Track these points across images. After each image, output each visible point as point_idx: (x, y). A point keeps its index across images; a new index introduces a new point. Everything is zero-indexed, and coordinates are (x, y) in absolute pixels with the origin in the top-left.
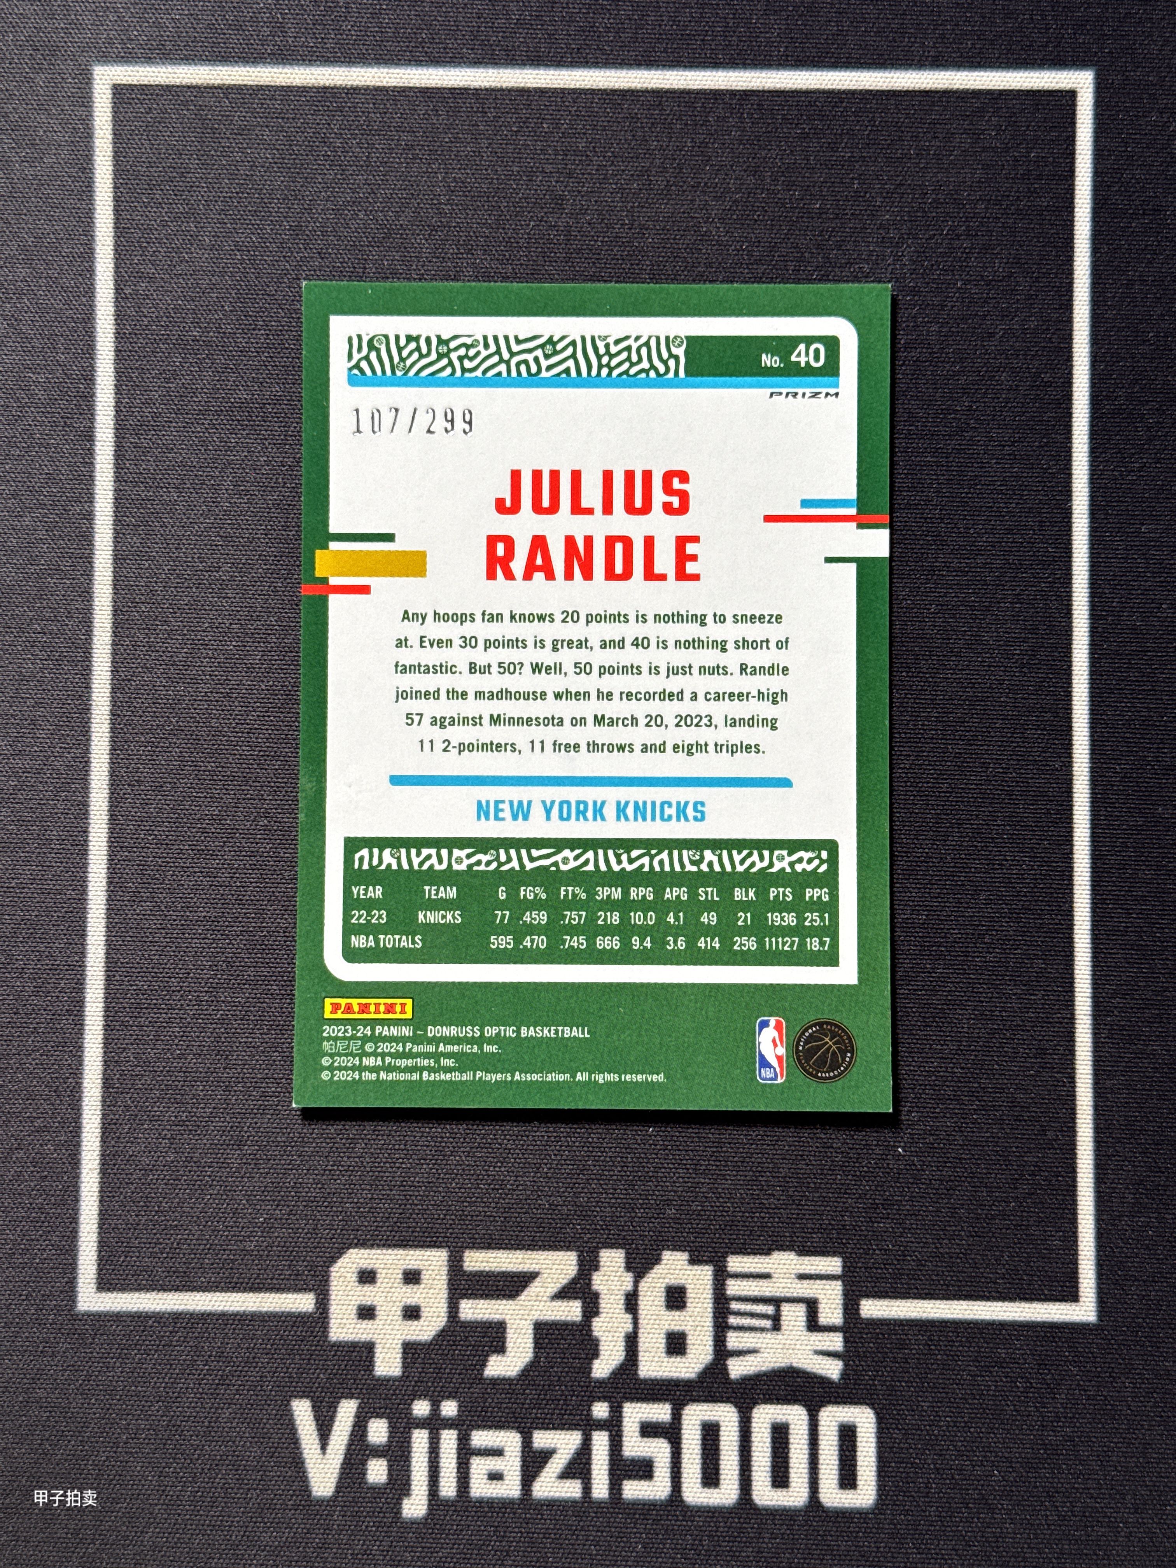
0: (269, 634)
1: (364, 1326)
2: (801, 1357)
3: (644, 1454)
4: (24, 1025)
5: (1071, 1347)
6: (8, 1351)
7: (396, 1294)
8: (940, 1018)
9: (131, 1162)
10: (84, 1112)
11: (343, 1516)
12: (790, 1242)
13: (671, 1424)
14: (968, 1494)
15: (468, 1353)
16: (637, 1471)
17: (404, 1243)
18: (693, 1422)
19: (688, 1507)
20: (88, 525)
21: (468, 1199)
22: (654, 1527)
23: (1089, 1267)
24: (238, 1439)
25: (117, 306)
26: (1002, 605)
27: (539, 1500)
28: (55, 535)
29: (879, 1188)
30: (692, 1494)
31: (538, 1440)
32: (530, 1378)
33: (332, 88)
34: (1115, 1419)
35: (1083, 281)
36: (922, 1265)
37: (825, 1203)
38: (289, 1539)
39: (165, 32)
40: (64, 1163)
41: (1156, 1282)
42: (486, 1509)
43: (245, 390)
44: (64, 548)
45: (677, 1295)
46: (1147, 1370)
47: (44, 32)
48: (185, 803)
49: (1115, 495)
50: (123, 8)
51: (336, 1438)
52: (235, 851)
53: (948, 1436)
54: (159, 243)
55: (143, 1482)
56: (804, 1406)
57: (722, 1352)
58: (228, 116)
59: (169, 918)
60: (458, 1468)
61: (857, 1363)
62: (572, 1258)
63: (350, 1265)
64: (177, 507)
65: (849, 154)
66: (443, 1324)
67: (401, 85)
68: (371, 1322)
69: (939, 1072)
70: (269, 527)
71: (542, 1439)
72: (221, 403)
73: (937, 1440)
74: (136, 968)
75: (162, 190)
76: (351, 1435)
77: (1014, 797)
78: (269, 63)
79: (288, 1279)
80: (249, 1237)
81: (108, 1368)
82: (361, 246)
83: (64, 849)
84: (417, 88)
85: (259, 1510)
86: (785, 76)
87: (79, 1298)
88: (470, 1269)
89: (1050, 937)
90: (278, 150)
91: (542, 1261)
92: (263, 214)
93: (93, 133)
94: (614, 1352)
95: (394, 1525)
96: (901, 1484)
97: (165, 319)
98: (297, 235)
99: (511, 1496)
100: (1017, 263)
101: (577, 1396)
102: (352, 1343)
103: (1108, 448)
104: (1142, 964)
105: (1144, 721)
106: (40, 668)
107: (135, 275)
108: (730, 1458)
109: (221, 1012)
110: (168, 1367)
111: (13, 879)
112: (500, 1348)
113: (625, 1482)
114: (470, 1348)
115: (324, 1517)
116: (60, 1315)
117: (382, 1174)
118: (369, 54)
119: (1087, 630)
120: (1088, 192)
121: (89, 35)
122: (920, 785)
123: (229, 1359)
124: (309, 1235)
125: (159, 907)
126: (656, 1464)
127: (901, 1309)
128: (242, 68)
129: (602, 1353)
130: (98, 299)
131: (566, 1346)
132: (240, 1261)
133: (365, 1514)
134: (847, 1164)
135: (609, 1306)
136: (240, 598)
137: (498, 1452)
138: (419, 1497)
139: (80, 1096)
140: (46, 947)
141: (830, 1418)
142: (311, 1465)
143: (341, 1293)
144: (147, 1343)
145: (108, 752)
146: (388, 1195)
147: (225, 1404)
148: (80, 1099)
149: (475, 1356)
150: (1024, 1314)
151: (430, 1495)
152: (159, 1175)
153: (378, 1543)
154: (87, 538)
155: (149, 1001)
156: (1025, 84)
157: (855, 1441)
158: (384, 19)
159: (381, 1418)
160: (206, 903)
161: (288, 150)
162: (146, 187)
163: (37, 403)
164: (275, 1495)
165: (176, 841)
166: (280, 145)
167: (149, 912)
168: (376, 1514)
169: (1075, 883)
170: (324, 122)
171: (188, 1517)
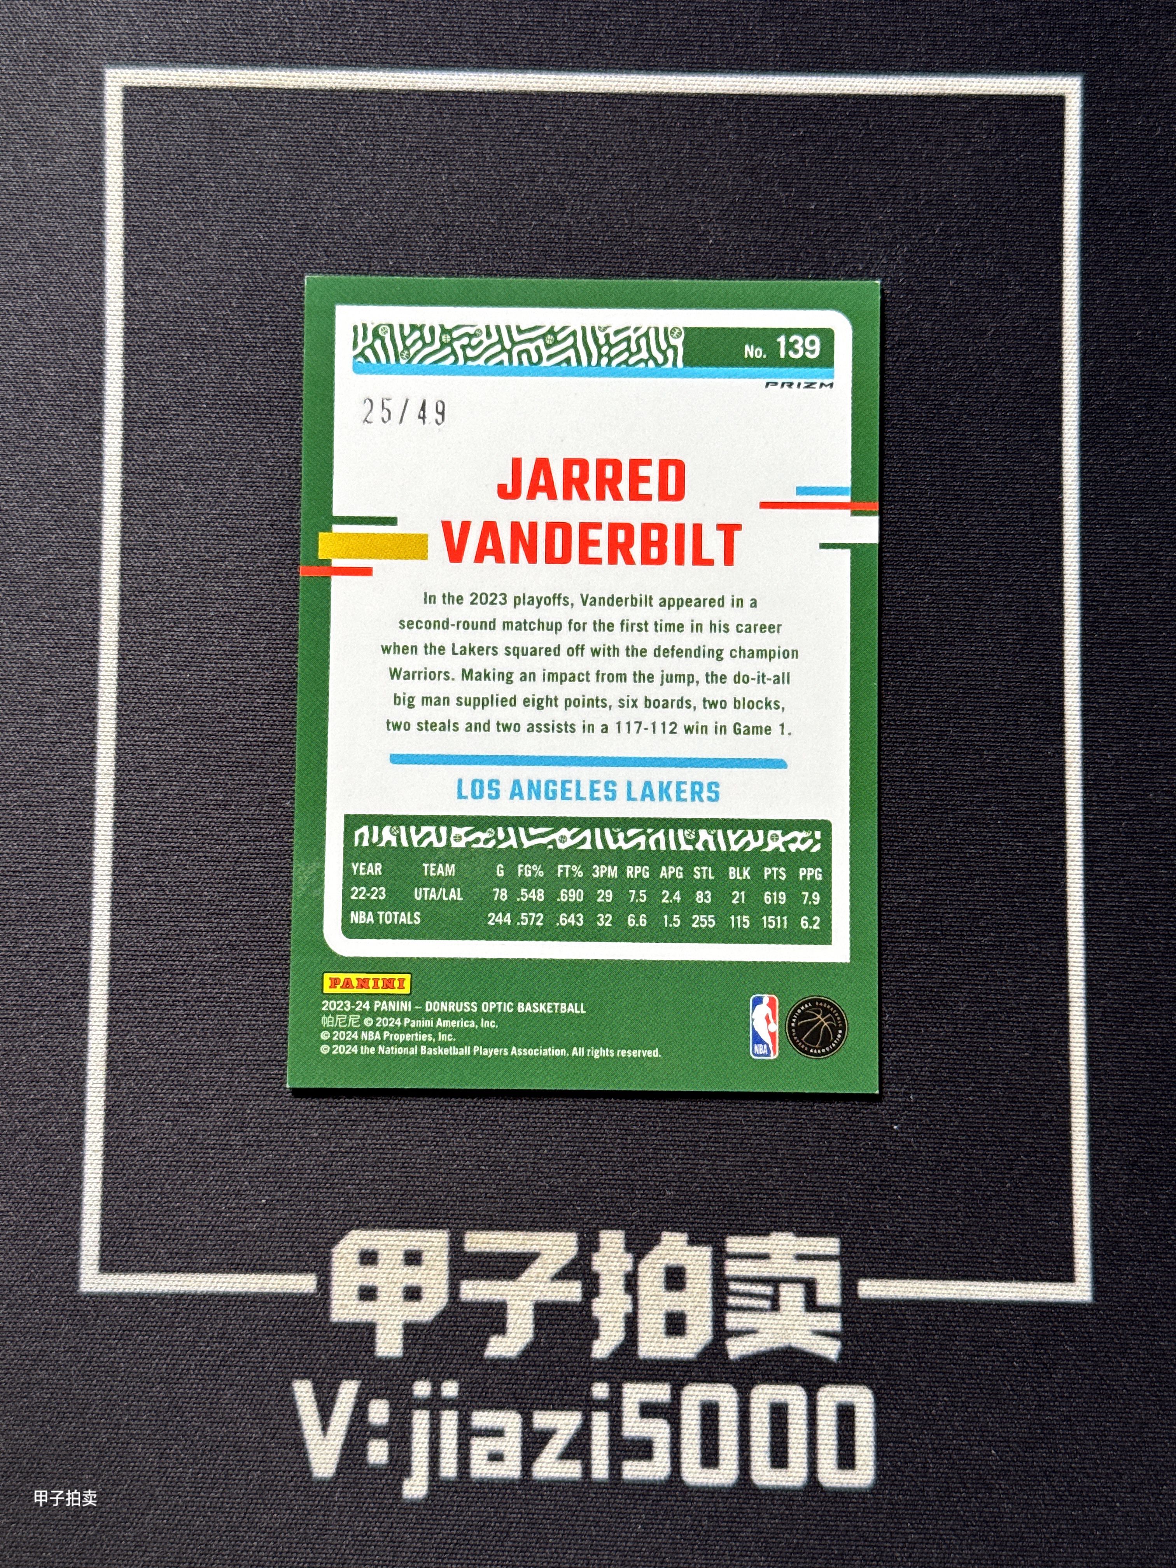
0: (274, 623)
1: (365, 1307)
2: (799, 1337)
3: (644, 1435)
4: (29, 1008)
5: (1067, 1327)
6: (10, 1332)
7: (397, 1275)
8: (936, 1001)
9: (134, 1144)
10: (88, 1094)
11: (344, 1497)
12: (788, 1222)
13: (671, 1404)
14: (965, 1474)
15: (469, 1333)
16: (637, 1452)
17: (404, 1225)
18: (692, 1402)
19: (688, 1487)
20: (96, 516)
21: (469, 1181)
22: (654, 1507)
23: (1084, 1247)
24: (240, 1420)
25: (126, 302)
26: (995, 595)
27: (540, 1481)
28: (63, 526)
29: (877, 1170)
30: (692, 1475)
31: (539, 1421)
32: (530, 1359)
33: (339, 91)
34: (1110, 1398)
35: (1072, 280)
36: (919, 1246)
37: (823, 1184)
38: (290, 1521)
39: (175, 35)
40: (68, 1145)
41: (1150, 1262)
42: (487, 1490)
43: (252, 384)
44: (72, 538)
45: (676, 1276)
46: (1143, 1349)
47: (56, 36)
48: (189, 788)
49: (1104, 488)
50: (134, 12)
51: (336, 1419)
52: (240, 836)
53: (945, 1416)
54: (168, 241)
55: (144, 1463)
56: (802, 1386)
57: (721, 1333)
58: (237, 118)
59: (173, 902)
60: (459, 1449)
61: (855, 1343)
62: (572, 1239)
63: (351, 1246)
64: (184, 498)
65: (843, 157)
66: (444, 1304)
67: (406, 88)
68: (372, 1303)
69: (935, 1054)
70: (274, 518)
71: (542, 1420)
72: (228, 396)
73: (934, 1420)
74: (141, 952)
75: (171, 189)
76: (352, 1416)
77: (1008, 783)
78: (277, 66)
79: (290, 1261)
80: (251, 1218)
81: (110, 1349)
82: (366, 244)
83: (69, 834)
84: (421, 91)
85: (260, 1492)
86: (781, 81)
87: (81, 1280)
88: (471, 1250)
89: (1043, 921)
90: (285, 151)
91: (542, 1242)
92: (270, 213)
93: (104, 134)
94: (614, 1333)
95: (394, 1506)
96: (899, 1464)
97: (173, 315)
98: (304, 233)
99: (511, 1477)
100: (1007, 263)
101: (577, 1377)
102: (354, 1324)
103: (1098, 443)
104: (1134, 947)
105: (1134, 709)
106: (48, 656)
107: (144, 271)
108: (729, 1438)
109: (224, 995)
110: (170, 1348)
111: (19, 863)
112: (501, 1329)
113: (625, 1463)
114: (471, 1329)
115: (325, 1498)
116: (63, 1297)
117: (383, 1156)
118: (375, 58)
119: (1079, 619)
120: (1077, 194)
121: (101, 39)
122: (915, 772)
123: (230, 1340)
124: (311, 1217)
125: (164, 891)
126: (655, 1445)
127: (898, 1289)
128: (251, 72)
129: (601, 1333)
130: (108, 295)
131: (566, 1327)
132: (242, 1243)
133: (365, 1495)
134: (844, 1145)
135: (609, 1286)
136: (246, 587)
137: (498, 1433)
138: (420, 1478)
139: (84, 1079)
140: (51, 931)
141: (829, 1399)
142: (312, 1447)
143: (343, 1274)
144: (149, 1324)
145: (114, 738)
146: (390, 1177)
147: (226, 1385)
148: (84, 1081)
149: (475, 1337)
150: (1020, 1294)
151: (430, 1475)
152: (162, 1157)
153: (378, 1524)
154: (95, 530)
155: (153, 984)
156: (1015, 90)
157: (853, 1421)
158: (390, 24)
159: (382, 1399)
160: (210, 888)
161: (295, 151)
162: (156, 186)
163: (46, 397)
164: (276, 1476)
165: (181, 826)
166: (287, 146)
167: (154, 896)
168: (377, 1495)
169: (1068, 867)
170: (330, 124)
171: (188, 1498)
